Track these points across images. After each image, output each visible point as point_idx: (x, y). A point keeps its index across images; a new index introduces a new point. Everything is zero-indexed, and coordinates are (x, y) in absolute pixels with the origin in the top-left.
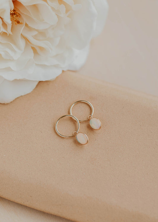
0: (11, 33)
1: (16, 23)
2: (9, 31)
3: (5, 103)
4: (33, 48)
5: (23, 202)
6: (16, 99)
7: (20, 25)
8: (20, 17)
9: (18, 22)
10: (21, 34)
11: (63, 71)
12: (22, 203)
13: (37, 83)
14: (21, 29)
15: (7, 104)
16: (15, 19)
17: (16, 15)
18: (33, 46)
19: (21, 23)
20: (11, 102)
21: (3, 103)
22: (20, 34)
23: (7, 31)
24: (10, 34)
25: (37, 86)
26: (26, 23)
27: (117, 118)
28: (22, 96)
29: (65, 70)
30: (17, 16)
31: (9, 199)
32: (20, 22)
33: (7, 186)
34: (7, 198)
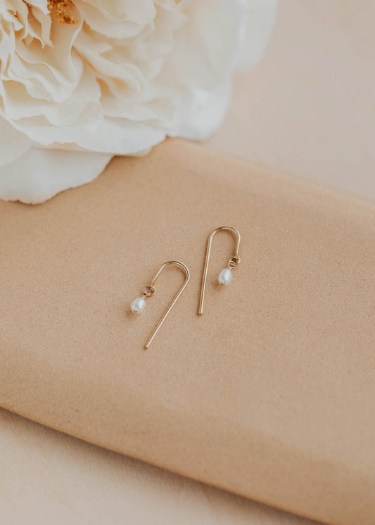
0: (50, 43)
1: (63, 20)
2: (45, 38)
3: (34, 203)
4: (100, 82)
5: (57, 425)
6: (58, 195)
7: (71, 26)
8: (71, 7)
9: (67, 20)
10: (73, 48)
11: (168, 137)
12: (57, 427)
13: (107, 160)
14: (73, 35)
15: (37, 205)
16: (60, 12)
17: (63, 3)
18: (100, 77)
19: (73, 22)
20: (47, 201)
21: (28, 202)
22: (71, 47)
23: (40, 35)
24: (47, 46)
25: (108, 166)
26: (84, 22)
27: (286, 245)
28: (71, 189)
29: (172, 134)
30: (65, 5)
31: (27, 416)
32: (72, 19)
33: (24, 386)
34: (21, 414)
